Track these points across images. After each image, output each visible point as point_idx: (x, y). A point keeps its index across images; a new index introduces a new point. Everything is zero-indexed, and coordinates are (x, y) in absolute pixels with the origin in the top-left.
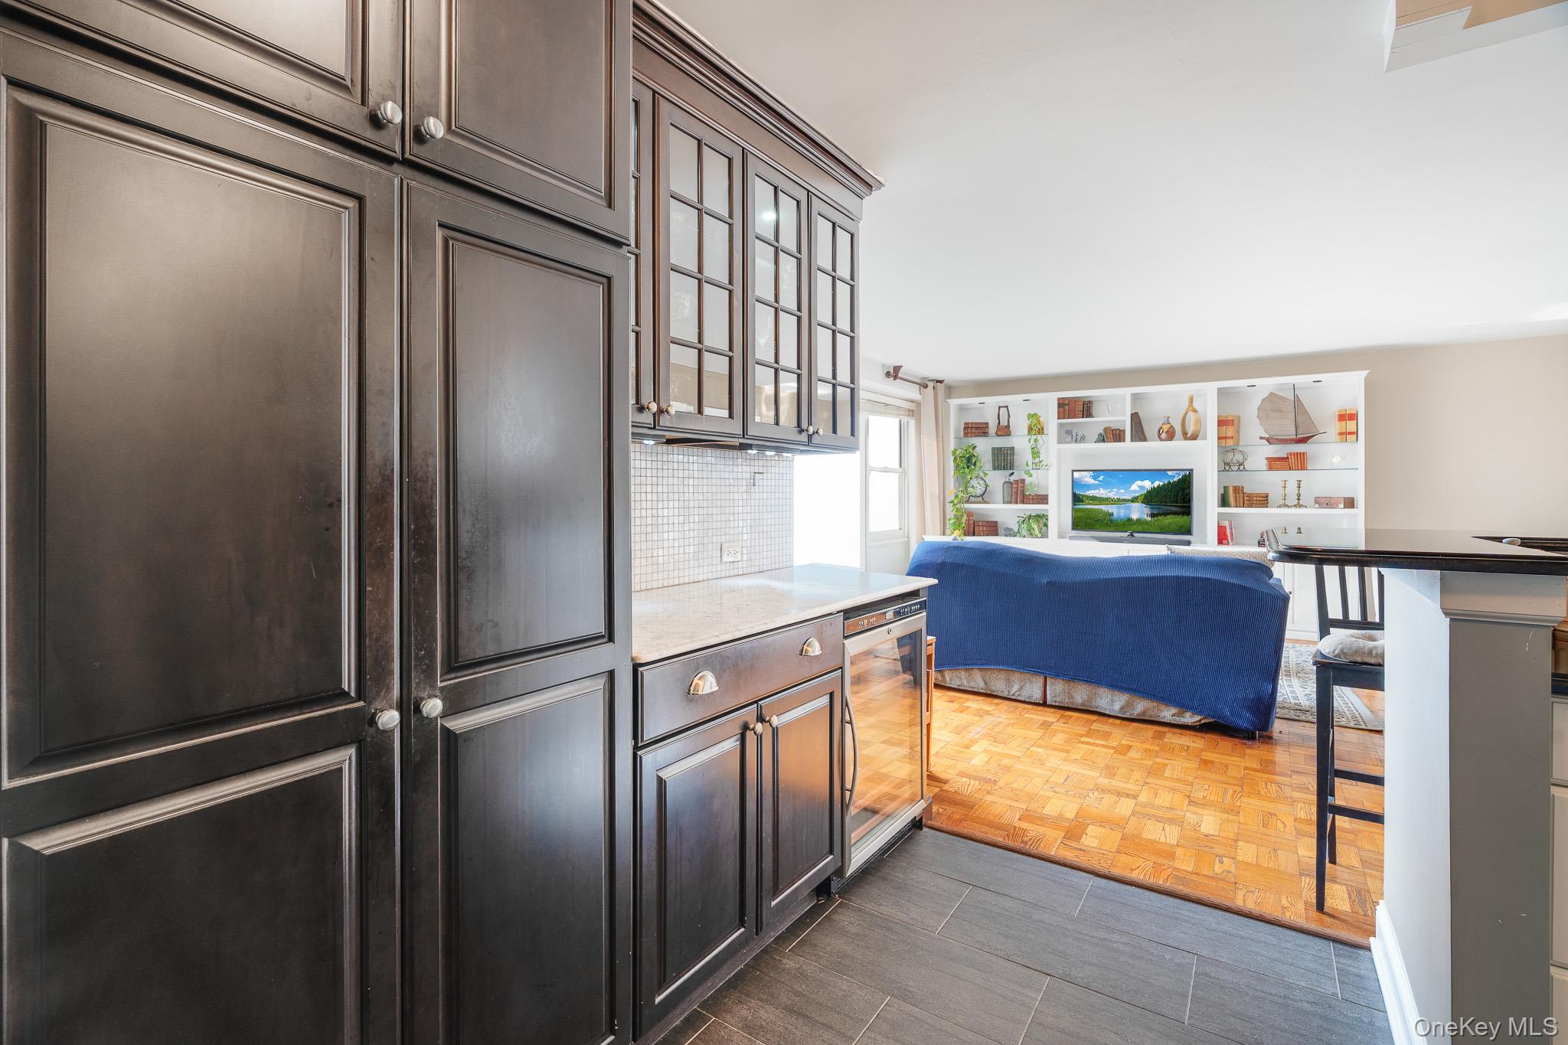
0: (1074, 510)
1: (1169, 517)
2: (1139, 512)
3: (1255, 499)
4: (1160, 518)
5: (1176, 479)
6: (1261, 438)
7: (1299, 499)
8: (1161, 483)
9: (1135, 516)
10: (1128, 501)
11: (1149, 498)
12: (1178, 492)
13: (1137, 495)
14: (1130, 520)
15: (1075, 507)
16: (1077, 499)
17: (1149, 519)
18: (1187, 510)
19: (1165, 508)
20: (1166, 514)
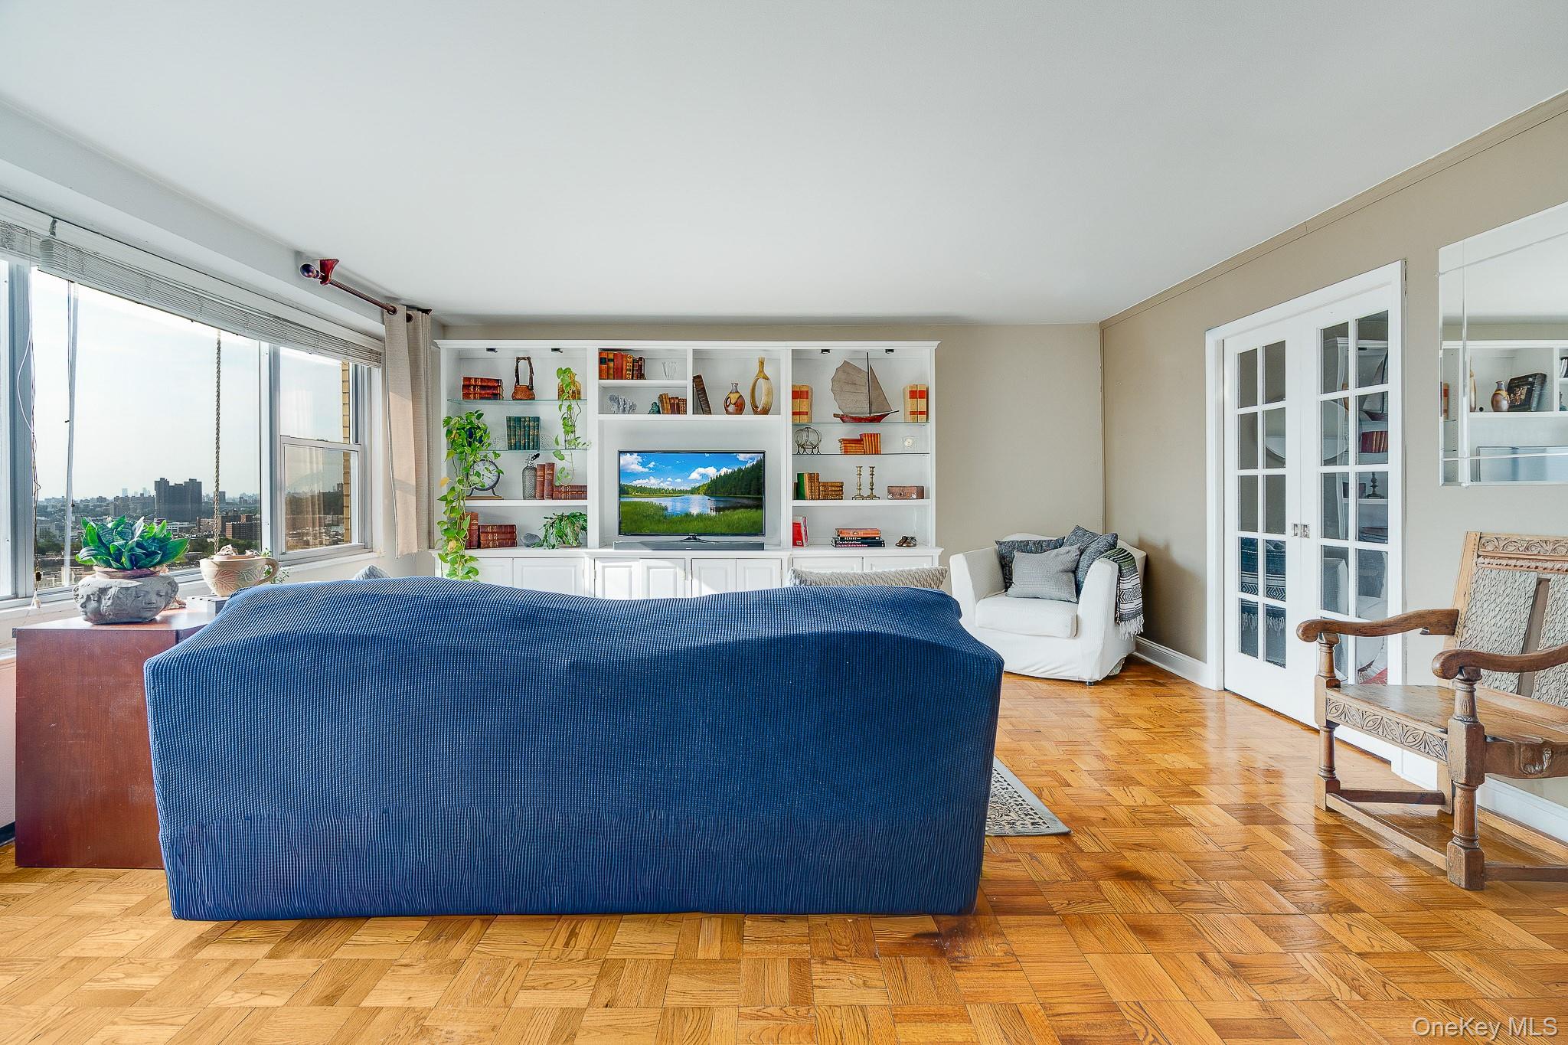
0: (621, 504)
1: (738, 511)
2: (700, 506)
3: (830, 489)
4: (727, 512)
5: (748, 465)
6: (835, 416)
7: (872, 489)
8: (730, 471)
9: (695, 511)
10: (686, 492)
11: (714, 489)
12: (752, 481)
13: (698, 485)
14: (688, 515)
15: (622, 500)
16: (623, 491)
17: (713, 514)
18: (759, 504)
19: (735, 500)
20: (735, 508)
